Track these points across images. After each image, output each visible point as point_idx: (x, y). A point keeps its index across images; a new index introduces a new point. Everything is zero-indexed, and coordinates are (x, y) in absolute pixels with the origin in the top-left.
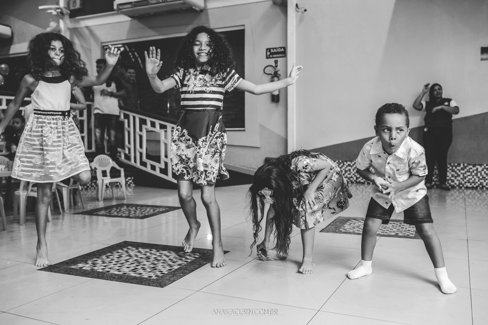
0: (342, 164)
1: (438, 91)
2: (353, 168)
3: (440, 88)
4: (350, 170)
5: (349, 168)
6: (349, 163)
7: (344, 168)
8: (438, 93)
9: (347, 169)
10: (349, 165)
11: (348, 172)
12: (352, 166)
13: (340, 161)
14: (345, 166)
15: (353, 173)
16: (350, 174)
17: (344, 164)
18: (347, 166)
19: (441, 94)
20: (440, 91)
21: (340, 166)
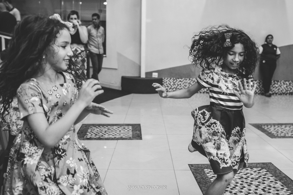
0: (176, 80)
1: (270, 39)
2: (183, 83)
3: (272, 37)
4: (181, 84)
5: (180, 83)
6: (180, 79)
7: (177, 83)
8: (270, 41)
9: (179, 84)
10: (180, 81)
11: (180, 86)
12: (182, 82)
13: (175, 79)
14: (178, 82)
15: (183, 86)
16: (180, 87)
17: (177, 81)
18: (179, 82)
19: (271, 41)
20: (271, 40)
21: (174, 82)
